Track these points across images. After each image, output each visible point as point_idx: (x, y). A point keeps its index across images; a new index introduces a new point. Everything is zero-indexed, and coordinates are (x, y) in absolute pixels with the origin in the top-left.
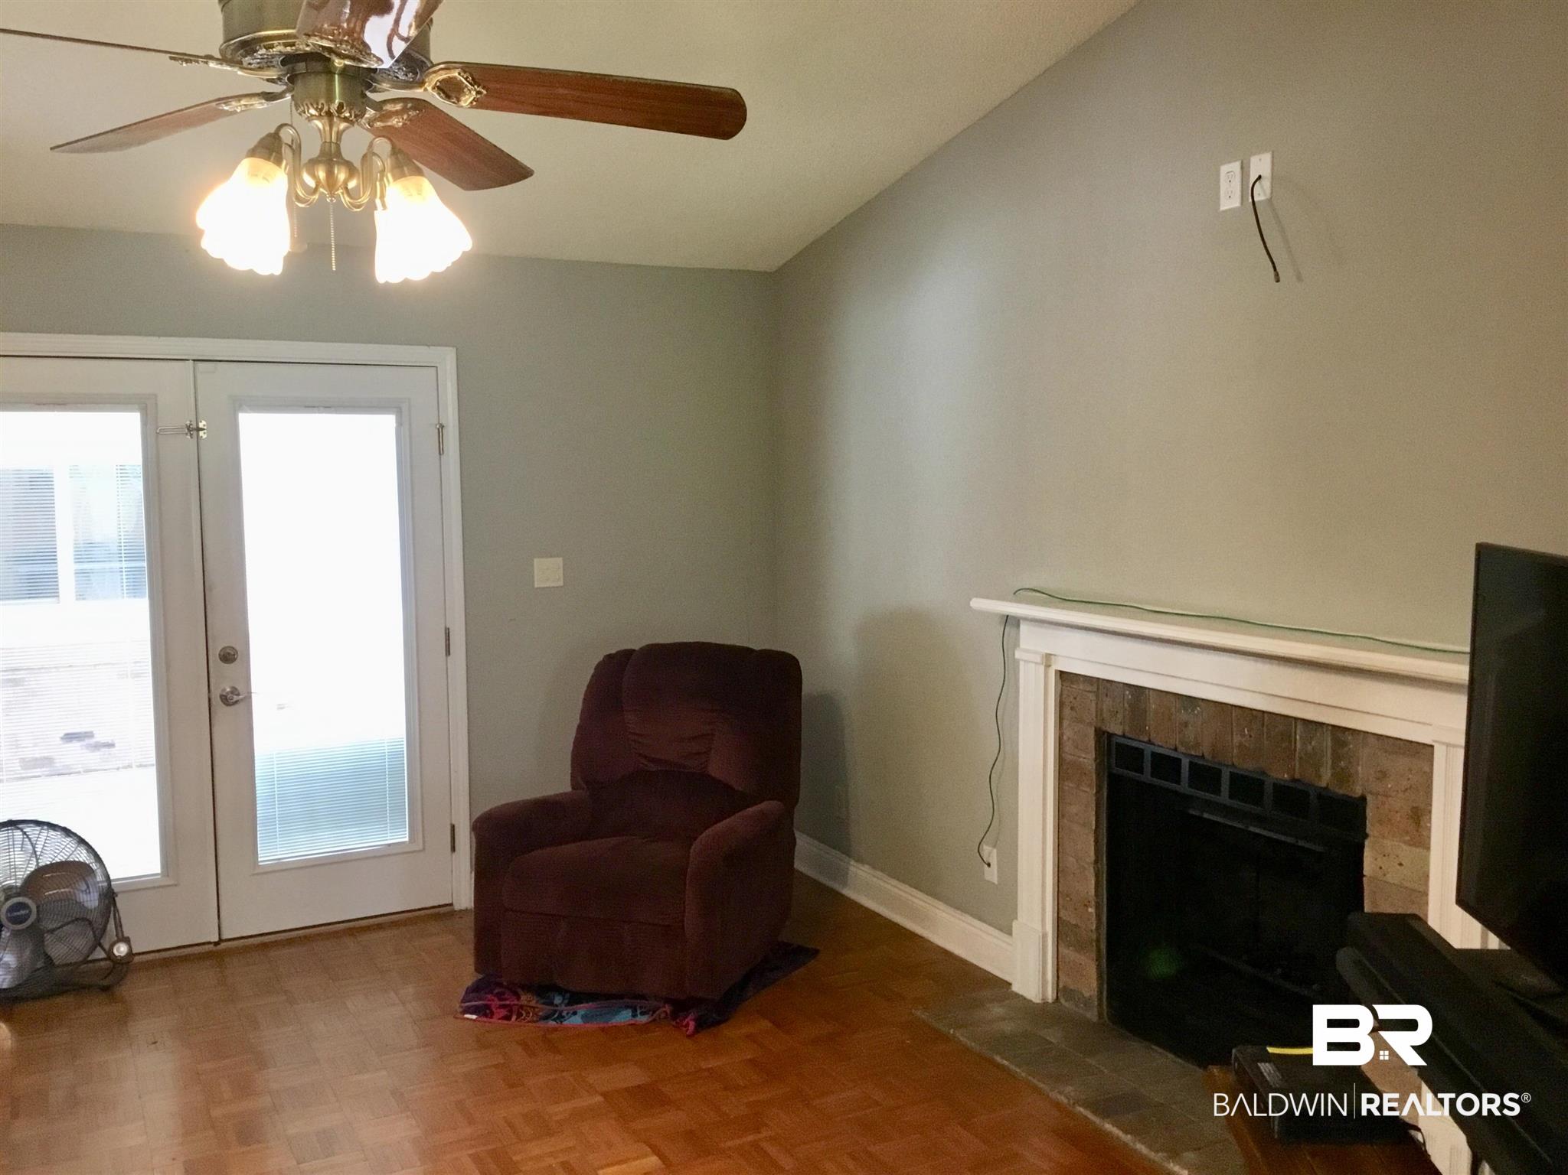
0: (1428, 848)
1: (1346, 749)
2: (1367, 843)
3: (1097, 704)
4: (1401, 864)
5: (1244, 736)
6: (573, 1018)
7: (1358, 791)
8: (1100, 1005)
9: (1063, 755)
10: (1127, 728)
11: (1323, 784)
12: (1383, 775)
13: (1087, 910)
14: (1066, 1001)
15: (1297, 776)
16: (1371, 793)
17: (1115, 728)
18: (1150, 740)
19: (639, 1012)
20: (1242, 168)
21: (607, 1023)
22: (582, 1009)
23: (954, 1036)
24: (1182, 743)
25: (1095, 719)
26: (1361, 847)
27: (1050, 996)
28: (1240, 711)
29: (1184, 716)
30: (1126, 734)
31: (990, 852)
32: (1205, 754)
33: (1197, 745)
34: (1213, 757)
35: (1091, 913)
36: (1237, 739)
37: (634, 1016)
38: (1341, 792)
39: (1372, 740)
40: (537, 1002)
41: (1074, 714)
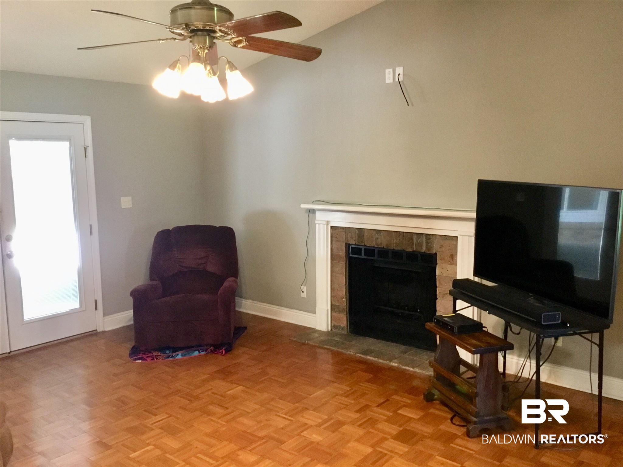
0: (456, 265)
1: (430, 240)
2: (437, 266)
3: (345, 236)
4: (448, 270)
5: (397, 240)
6: (178, 356)
7: (434, 252)
8: (347, 328)
9: (333, 253)
10: (357, 242)
11: (423, 251)
12: (442, 246)
13: (342, 300)
14: (335, 329)
15: (415, 250)
16: (438, 252)
17: (352, 242)
18: (365, 245)
19: (201, 351)
20: (393, 71)
21: (191, 356)
22: (180, 353)
23: (308, 343)
24: (376, 244)
25: (345, 240)
26: (436, 267)
27: (330, 329)
28: (396, 233)
29: (377, 236)
30: (357, 244)
31: (304, 288)
32: (384, 247)
33: (382, 244)
34: (387, 247)
35: (344, 301)
36: (395, 241)
37: (200, 353)
38: (429, 252)
39: (438, 237)
40: (161, 354)
41: (337, 239)
